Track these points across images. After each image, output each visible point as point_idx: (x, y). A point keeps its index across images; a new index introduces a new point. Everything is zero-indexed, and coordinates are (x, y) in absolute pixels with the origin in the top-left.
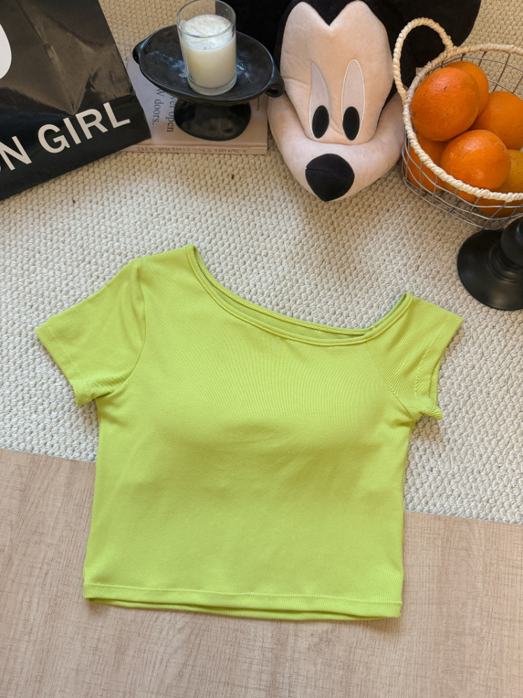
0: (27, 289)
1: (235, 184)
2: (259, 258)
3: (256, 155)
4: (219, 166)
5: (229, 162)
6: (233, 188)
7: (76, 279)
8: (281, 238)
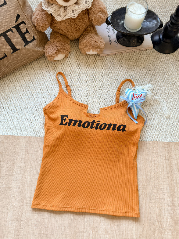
0: (26, 76)
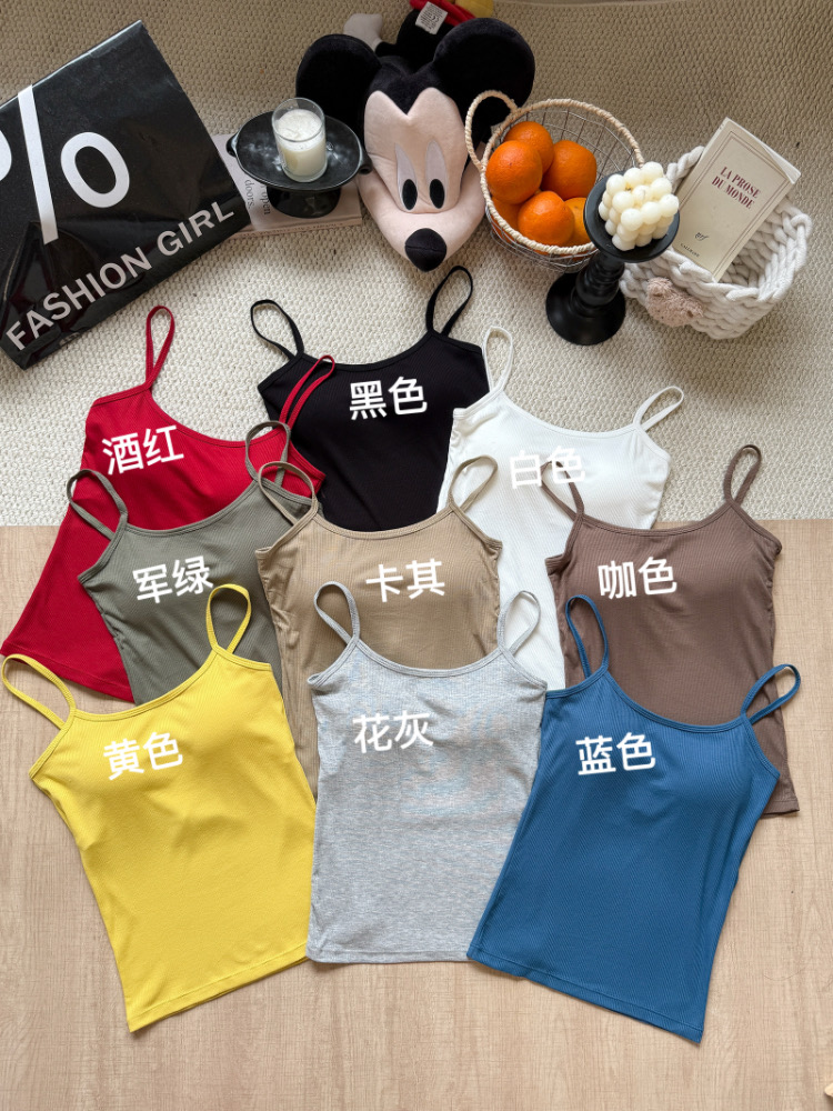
0: (173, 388)
1: (338, 259)
2: (373, 328)
3: (352, 227)
4: (319, 243)
5: (328, 237)
6: (338, 263)
7: (215, 372)
8: (389, 306)
